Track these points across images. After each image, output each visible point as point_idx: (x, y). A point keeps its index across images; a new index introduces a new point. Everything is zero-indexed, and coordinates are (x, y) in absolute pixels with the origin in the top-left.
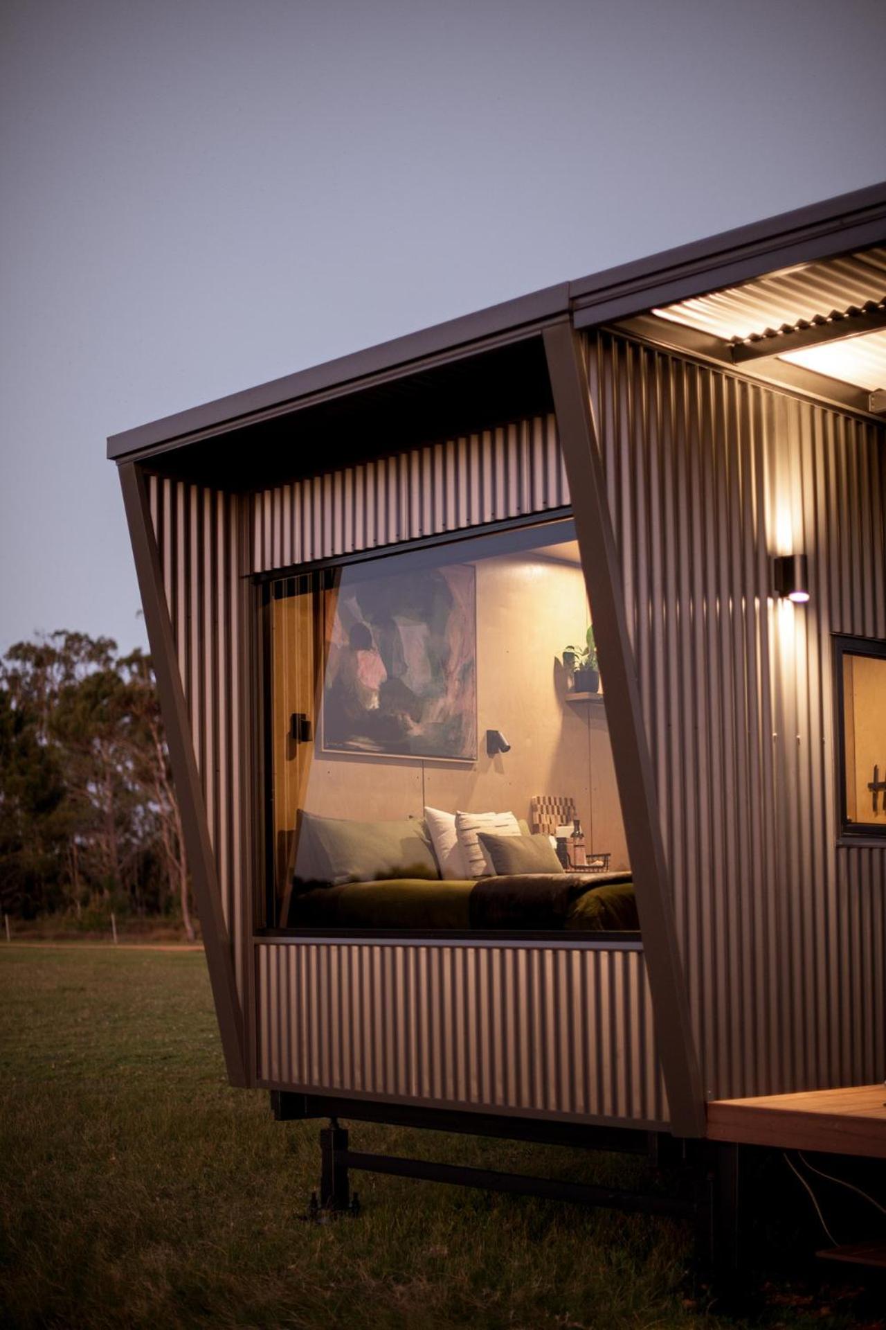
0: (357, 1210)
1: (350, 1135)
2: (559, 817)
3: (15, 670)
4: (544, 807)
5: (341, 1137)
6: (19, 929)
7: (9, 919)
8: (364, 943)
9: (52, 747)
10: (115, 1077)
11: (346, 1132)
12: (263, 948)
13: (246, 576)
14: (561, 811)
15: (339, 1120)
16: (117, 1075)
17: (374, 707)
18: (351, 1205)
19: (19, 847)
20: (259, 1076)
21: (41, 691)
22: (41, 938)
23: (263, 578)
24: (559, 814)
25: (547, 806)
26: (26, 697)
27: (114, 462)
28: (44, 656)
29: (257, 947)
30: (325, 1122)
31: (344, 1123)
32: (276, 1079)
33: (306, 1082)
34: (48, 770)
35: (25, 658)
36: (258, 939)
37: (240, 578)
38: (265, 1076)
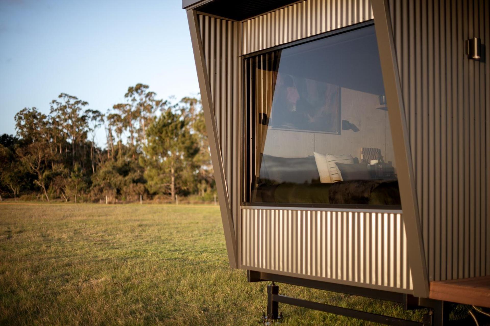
0: (282, 319)
1: (279, 289)
2: (372, 156)
3: (183, 107)
4: (366, 152)
5: (276, 289)
6: (181, 201)
7: (178, 197)
8: (289, 209)
9: (195, 135)
10: (200, 258)
11: (278, 287)
12: (244, 211)
13: (240, 56)
14: (373, 154)
15: (275, 283)
16: (201, 257)
17: (294, 111)
18: (279, 317)
19: (182, 170)
20: (242, 263)
21: (192, 114)
22: (189, 203)
23: (248, 56)
24: (372, 155)
25: (367, 152)
26: (186, 116)
27: (185, 10)
28: (193, 101)
29: (242, 210)
30: (270, 283)
31: (277, 284)
32: (248, 265)
33: (260, 267)
34: (192, 143)
35: (186, 102)
36: (243, 207)
37: (238, 57)
38: (244, 264)
